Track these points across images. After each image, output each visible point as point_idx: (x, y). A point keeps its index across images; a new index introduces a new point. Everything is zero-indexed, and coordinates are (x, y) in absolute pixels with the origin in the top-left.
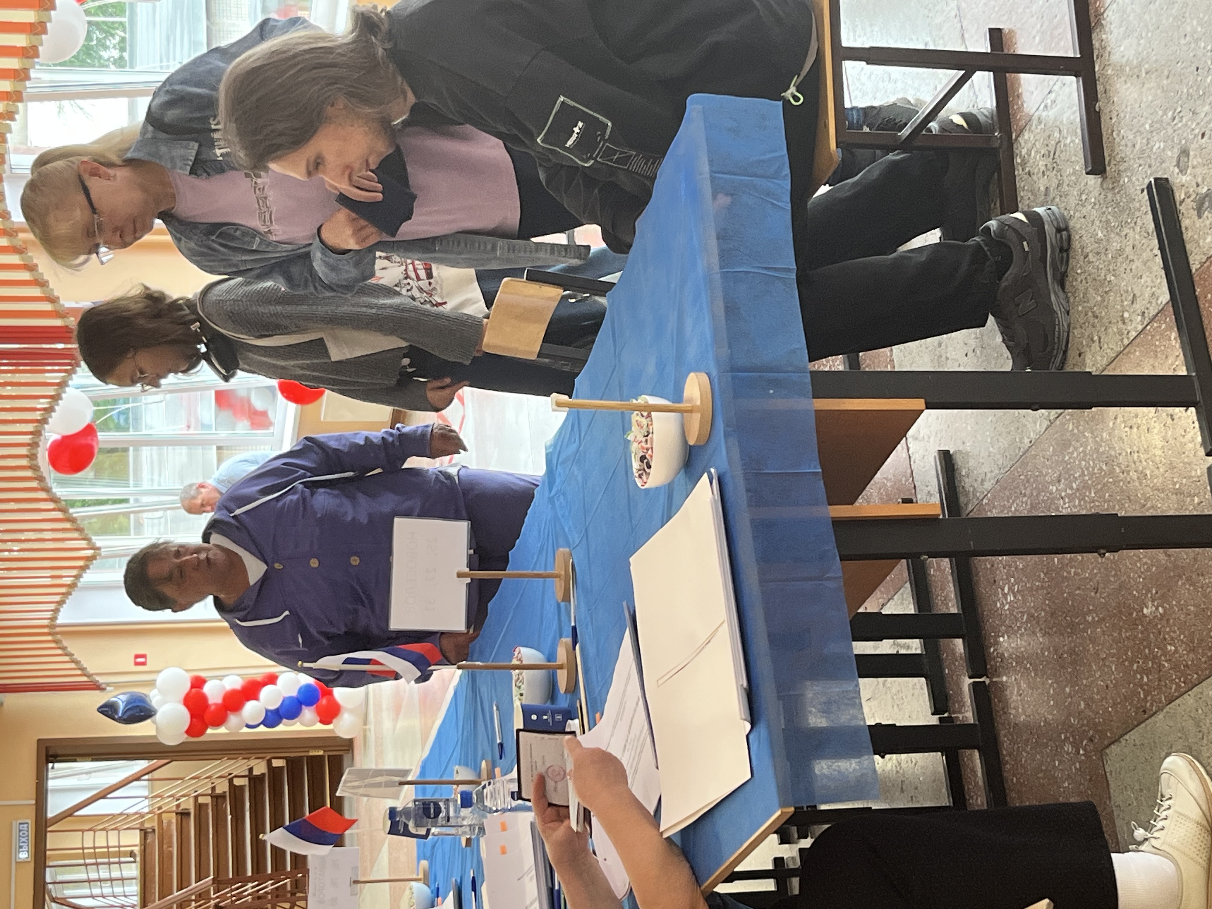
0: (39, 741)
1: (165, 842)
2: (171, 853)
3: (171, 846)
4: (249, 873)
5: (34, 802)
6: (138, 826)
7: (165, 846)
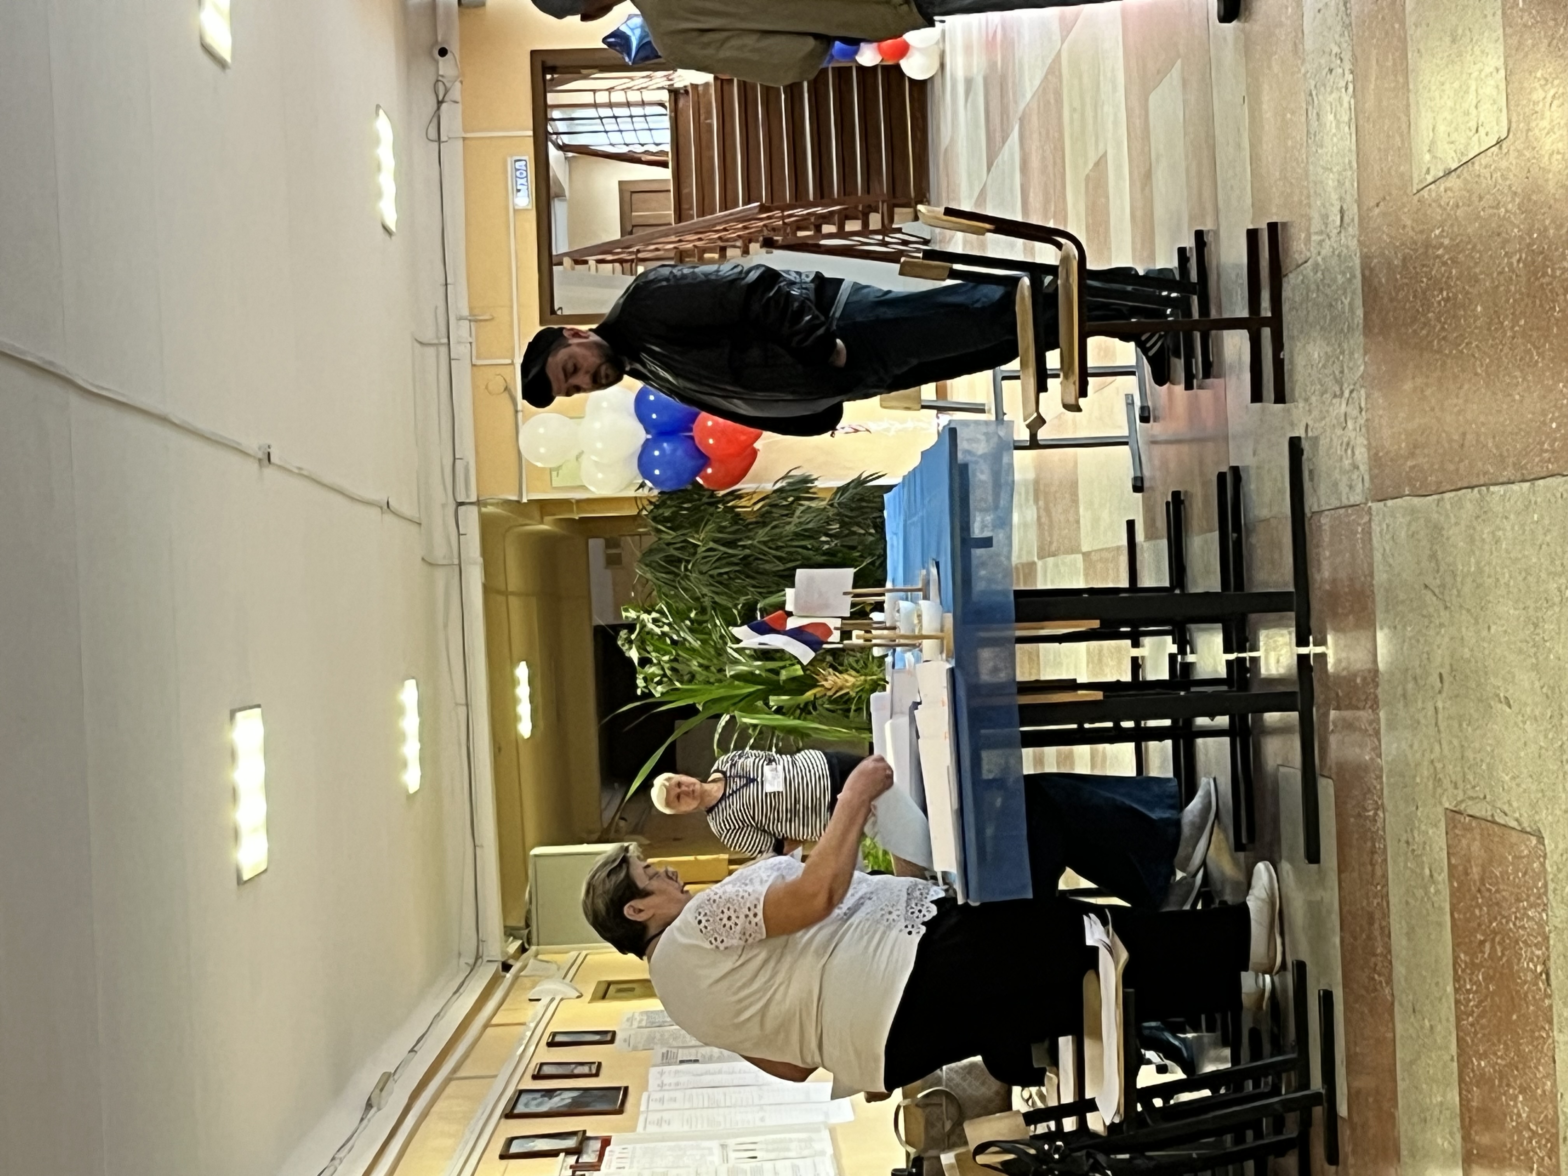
0: (533, 53)
1: (702, 111)
2: (710, 126)
3: (709, 115)
4: (811, 197)
5: (531, 133)
7: (702, 118)
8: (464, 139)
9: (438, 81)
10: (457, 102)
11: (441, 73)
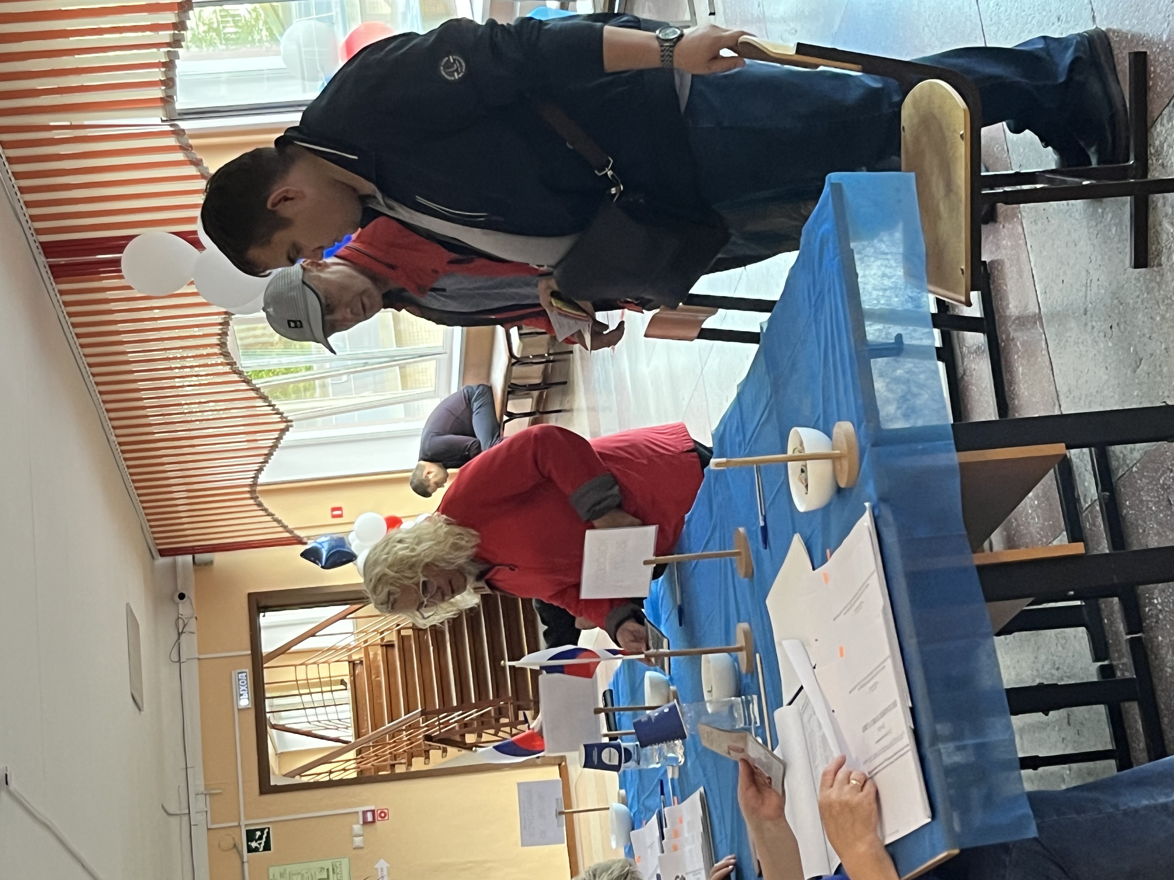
0: (250, 595)
1: (373, 672)
2: (380, 683)
3: (378, 676)
4: (455, 704)
5: (249, 652)
6: (346, 658)
7: (373, 677)
8: (199, 659)
9: (179, 618)
10: (193, 633)
11: (181, 612)
